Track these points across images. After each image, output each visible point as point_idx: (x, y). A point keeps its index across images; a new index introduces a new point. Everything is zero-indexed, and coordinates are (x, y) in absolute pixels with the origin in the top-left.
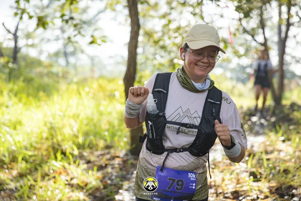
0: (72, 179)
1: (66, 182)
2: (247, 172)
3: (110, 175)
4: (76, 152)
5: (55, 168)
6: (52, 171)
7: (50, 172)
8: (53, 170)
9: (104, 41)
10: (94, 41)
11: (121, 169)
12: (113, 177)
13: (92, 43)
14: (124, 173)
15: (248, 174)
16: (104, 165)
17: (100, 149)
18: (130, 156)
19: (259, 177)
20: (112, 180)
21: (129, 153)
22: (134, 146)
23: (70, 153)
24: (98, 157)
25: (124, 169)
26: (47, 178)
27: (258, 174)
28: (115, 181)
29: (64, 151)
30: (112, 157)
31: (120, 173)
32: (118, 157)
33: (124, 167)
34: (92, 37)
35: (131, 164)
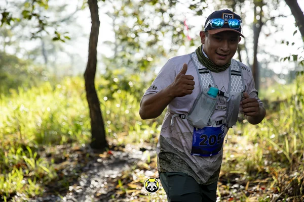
0: (29, 172)
3: (68, 167)
5: (14, 162)
6: (11, 165)
7: (9, 165)
8: (12, 163)
9: (69, 39)
10: (58, 38)
11: (79, 162)
12: (71, 170)
13: (55, 39)
14: (82, 165)
16: (63, 158)
17: (62, 143)
18: (90, 150)
20: (69, 172)
21: (90, 147)
22: (94, 139)
23: (30, 147)
24: (60, 150)
28: (72, 173)
30: (72, 150)
31: (78, 166)
32: (78, 150)
33: (83, 160)
34: (56, 33)
35: (90, 156)
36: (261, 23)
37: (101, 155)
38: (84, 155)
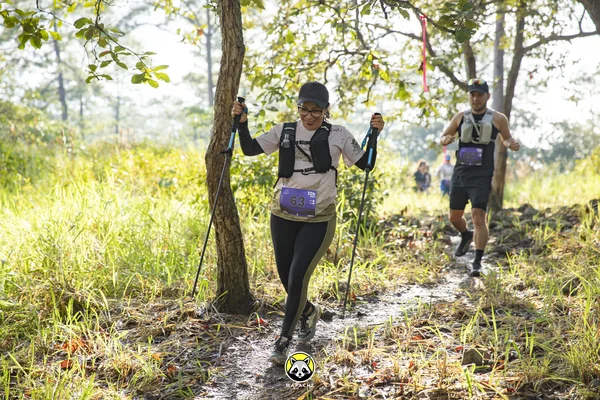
4: (106, 303)
5: (61, 336)
10: (147, 77)
11: (199, 340)
15: (461, 355)
19: (482, 362)
24: (151, 313)
25: (206, 339)
26: (46, 357)
27: (482, 356)
30: (179, 313)
32: (191, 314)
34: (140, 66)
38: (206, 325)
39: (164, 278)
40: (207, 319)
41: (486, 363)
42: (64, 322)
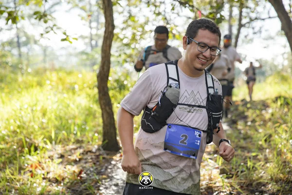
0: (48, 173)
1: (43, 176)
2: (218, 168)
4: (49, 146)
5: (30, 162)
6: (26, 165)
7: (24, 165)
8: (27, 163)
9: (77, 39)
10: (67, 39)
11: (94, 164)
13: (63, 40)
15: (218, 170)
16: (78, 160)
17: (71, 143)
18: (102, 152)
19: (229, 174)
20: (88, 175)
21: (101, 148)
22: (107, 141)
23: (43, 147)
24: (71, 150)
25: (98, 163)
26: (22, 172)
27: (228, 171)
29: (37, 145)
30: (84, 151)
32: (90, 152)
33: (98, 161)
35: (104, 158)
36: (241, 26)
37: (114, 158)
38: (98, 157)
39: (76, 134)
40: (97, 154)
41: (230, 174)
42: (30, 155)
